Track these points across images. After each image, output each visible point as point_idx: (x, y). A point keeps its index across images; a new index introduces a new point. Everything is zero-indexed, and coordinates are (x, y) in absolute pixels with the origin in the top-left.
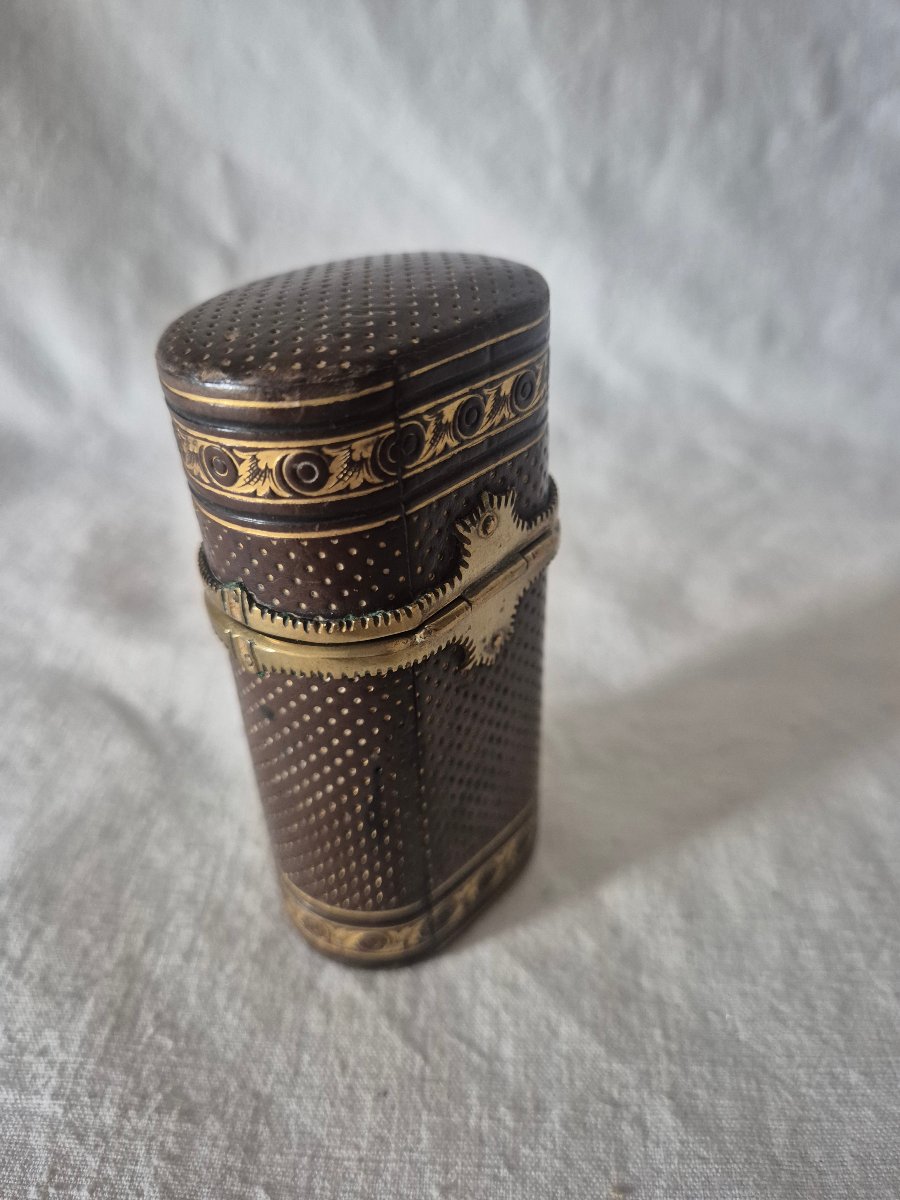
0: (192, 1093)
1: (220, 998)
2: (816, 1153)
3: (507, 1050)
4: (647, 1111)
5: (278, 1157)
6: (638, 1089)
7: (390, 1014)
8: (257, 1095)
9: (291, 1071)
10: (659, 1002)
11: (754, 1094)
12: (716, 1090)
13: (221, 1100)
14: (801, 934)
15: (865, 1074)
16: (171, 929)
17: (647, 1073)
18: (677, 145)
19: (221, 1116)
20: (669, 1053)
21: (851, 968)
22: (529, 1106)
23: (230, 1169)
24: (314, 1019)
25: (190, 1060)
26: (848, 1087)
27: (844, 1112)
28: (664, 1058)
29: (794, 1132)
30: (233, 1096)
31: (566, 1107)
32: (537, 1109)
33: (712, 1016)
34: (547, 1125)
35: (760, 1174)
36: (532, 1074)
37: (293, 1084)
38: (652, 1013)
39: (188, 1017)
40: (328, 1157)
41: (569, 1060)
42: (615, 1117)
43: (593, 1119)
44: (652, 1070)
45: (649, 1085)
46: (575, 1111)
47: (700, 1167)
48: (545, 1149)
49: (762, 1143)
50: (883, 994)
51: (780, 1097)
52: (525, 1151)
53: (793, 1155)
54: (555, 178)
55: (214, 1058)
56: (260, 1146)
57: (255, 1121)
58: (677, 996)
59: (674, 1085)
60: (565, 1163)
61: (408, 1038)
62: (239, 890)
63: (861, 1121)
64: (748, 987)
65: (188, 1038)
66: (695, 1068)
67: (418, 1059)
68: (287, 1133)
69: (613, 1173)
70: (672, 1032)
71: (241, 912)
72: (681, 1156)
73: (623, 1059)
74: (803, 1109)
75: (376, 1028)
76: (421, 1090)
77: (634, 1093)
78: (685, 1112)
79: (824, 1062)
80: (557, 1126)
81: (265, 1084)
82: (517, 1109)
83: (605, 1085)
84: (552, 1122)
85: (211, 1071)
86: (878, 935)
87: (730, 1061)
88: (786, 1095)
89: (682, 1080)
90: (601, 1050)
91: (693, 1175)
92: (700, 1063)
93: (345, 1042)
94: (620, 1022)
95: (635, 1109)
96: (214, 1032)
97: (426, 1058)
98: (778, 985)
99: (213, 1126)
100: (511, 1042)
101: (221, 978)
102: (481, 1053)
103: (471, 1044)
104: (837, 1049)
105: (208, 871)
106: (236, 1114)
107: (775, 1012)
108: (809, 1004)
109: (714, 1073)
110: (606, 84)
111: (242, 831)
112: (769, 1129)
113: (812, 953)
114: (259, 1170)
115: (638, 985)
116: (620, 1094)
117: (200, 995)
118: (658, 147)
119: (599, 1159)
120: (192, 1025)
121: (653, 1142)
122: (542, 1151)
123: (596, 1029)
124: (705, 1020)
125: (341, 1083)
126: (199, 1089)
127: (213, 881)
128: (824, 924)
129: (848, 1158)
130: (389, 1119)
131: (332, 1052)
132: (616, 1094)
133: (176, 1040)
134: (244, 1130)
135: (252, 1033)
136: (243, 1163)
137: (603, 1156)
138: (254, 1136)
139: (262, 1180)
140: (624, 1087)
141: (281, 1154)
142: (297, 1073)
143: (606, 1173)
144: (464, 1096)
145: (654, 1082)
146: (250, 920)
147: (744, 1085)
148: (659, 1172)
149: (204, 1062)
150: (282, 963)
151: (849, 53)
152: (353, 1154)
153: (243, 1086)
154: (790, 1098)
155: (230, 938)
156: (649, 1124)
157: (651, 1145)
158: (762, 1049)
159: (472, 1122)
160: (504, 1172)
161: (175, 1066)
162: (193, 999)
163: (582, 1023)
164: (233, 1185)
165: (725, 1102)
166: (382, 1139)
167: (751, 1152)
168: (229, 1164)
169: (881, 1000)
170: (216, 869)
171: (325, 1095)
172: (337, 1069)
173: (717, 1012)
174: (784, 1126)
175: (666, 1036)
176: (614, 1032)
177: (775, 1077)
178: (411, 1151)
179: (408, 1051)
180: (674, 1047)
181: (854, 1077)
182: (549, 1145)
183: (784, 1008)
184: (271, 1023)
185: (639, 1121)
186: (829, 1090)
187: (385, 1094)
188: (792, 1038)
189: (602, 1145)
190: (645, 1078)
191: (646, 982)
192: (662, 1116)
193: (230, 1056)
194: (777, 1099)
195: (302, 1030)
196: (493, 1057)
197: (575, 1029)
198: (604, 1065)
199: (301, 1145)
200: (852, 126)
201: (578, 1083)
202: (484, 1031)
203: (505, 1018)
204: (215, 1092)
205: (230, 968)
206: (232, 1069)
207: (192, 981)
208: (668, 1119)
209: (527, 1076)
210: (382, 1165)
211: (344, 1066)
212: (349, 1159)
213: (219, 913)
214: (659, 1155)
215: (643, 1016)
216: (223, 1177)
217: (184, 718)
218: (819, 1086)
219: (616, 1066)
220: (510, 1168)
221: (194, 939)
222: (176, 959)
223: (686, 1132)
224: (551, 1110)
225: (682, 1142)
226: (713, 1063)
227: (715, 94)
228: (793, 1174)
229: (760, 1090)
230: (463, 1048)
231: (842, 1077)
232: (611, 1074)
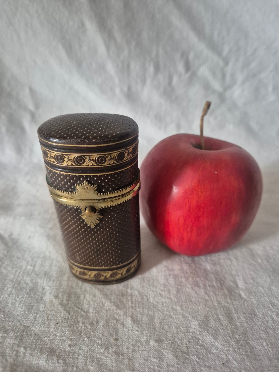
0: (7, 327)
1: (17, 304)
2: (166, 327)
3: (91, 310)
4: (125, 321)
5: (28, 340)
6: (123, 316)
7: (61, 304)
8: (24, 326)
9: (34, 320)
10: (132, 295)
11: (152, 314)
12: (143, 314)
13: (14, 328)
14: (170, 275)
15: (181, 307)
16: (5, 289)
17: (126, 312)
18: (149, 81)
19: (14, 332)
20: (132, 307)
21: (181, 282)
22: (95, 323)
23: (15, 344)
24: (41, 307)
25: (8, 319)
26: (176, 311)
27: (174, 316)
28: (131, 308)
29: (161, 323)
30: (18, 327)
31: (104, 322)
32: (97, 323)
33: (145, 297)
34: (99, 327)
35: (151, 333)
36: (96, 315)
37: (34, 323)
38: (129, 298)
39: (8, 310)
40: (41, 340)
41: (107, 311)
42: (116, 323)
43: (111, 324)
44: (127, 311)
45: (126, 315)
46: (106, 322)
47: (136, 333)
48: (97, 332)
49: (152, 326)
50: (188, 288)
51: (159, 314)
52: (93, 333)
53: (160, 328)
54: (118, 91)
55: (14, 318)
56: (24, 337)
57: (23, 332)
58: (136, 293)
59: (133, 314)
60: (102, 335)
61: (65, 310)
62: (25, 277)
63: (178, 319)
64: (155, 289)
65: (7, 314)
66: (138, 310)
67: (68, 314)
68: (31, 335)
69: (114, 336)
70: (134, 302)
71: (25, 283)
72: (132, 330)
73: (120, 309)
74: (164, 317)
75: (57, 308)
76: (67, 322)
77: (122, 317)
78: (134, 320)
79: (171, 305)
80: (101, 327)
81: (27, 323)
82: (92, 324)
83: (115, 316)
84: (100, 326)
85: (13, 322)
86: (190, 274)
87: (148, 307)
88: (160, 314)
89: (134, 313)
90: (115, 308)
91: (134, 335)
92: (140, 309)
93: (49, 312)
94: (121, 301)
95: (121, 321)
96: (14, 312)
97: (69, 314)
98: (162, 288)
99: (12, 334)
100: (92, 308)
101: (18, 299)
102: (84, 312)
103: (82, 310)
104: (175, 302)
105: (17, 274)
106: (18, 331)
107: (160, 294)
108: (169, 291)
109: (143, 311)
110: (128, 66)
111: (27, 263)
112: (155, 322)
113: (172, 279)
114: (23, 343)
115: (127, 292)
116: (118, 317)
117: (12, 304)
118: (144, 82)
119: (111, 333)
120: (9, 311)
121: (125, 328)
122: (97, 333)
123: (115, 303)
124: (143, 298)
125: (47, 322)
126: (9, 326)
127: (18, 276)
128: (176, 273)
129: (174, 327)
130: (58, 330)
131: (45, 315)
132: (117, 318)
133: (4, 315)
134: (20, 334)
135: (25, 312)
136: (19, 342)
137: (112, 332)
138: (22, 336)
139: (23, 346)
140: (120, 316)
141: (29, 339)
142: (35, 320)
143: (112, 336)
144: (79, 322)
145: (128, 314)
146: (27, 284)
147: (150, 313)
148: (126, 335)
149: (11, 320)
150: (35, 294)
151: (191, 56)
152: (47, 338)
153: (21, 325)
154: (161, 315)
155: (21, 290)
156: (125, 324)
157: (124, 329)
158: (156, 304)
159: (79, 328)
160: (86, 339)
161: (3, 321)
162: (10, 305)
163: (111, 302)
164: (15, 348)
165: (145, 317)
166: (56, 335)
167: (149, 328)
168: (15, 343)
169: (187, 289)
170: (20, 273)
171: (42, 325)
172: (46, 319)
173: (146, 296)
174: (159, 321)
175: (132, 303)
176: (119, 303)
177: (158, 310)
178: (63, 336)
179: (65, 312)
180: (134, 305)
181: (178, 308)
182: (99, 331)
183: (163, 293)
184: (30, 309)
185: (123, 324)
186: (171, 311)
187: (58, 323)
188: (164, 300)
189: (112, 330)
190: (125, 313)
191: (129, 291)
192: (128, 322)
193: (18, 318)
194: (158, 315)
195: (38, 310)
196: (87, 312)
197: (109, 303)
198: (115, 311)
199: (34, 337)
200: (194, 74)
201: (108, 316)
202: (86, 306)
203: (91, 302)
204: (13, 326)
205: (20, 297)
206: (19, 321)
207: (10, 301)
208: (130, 322)
209: (95, 316)
210: (55, 341)
211: (48, 317)
212: (47, 340)
213: (19, 284)
214: (126, 330)
215: (127, 299)
216: (13, 346)
217: (15, 236)
218: (169, 311)
219: (118, 311)
220: (88, 338)
221: (11, 291)
222: (7, 296)
223: (134, 325)
224: (100, 323)
225: (132, 327)
226: (143, 308)
227: (157, 68)
228: (159, 332)
229: (154, 313)
230: (80, 311)
231: (175, 308)
232: (117, 313)
